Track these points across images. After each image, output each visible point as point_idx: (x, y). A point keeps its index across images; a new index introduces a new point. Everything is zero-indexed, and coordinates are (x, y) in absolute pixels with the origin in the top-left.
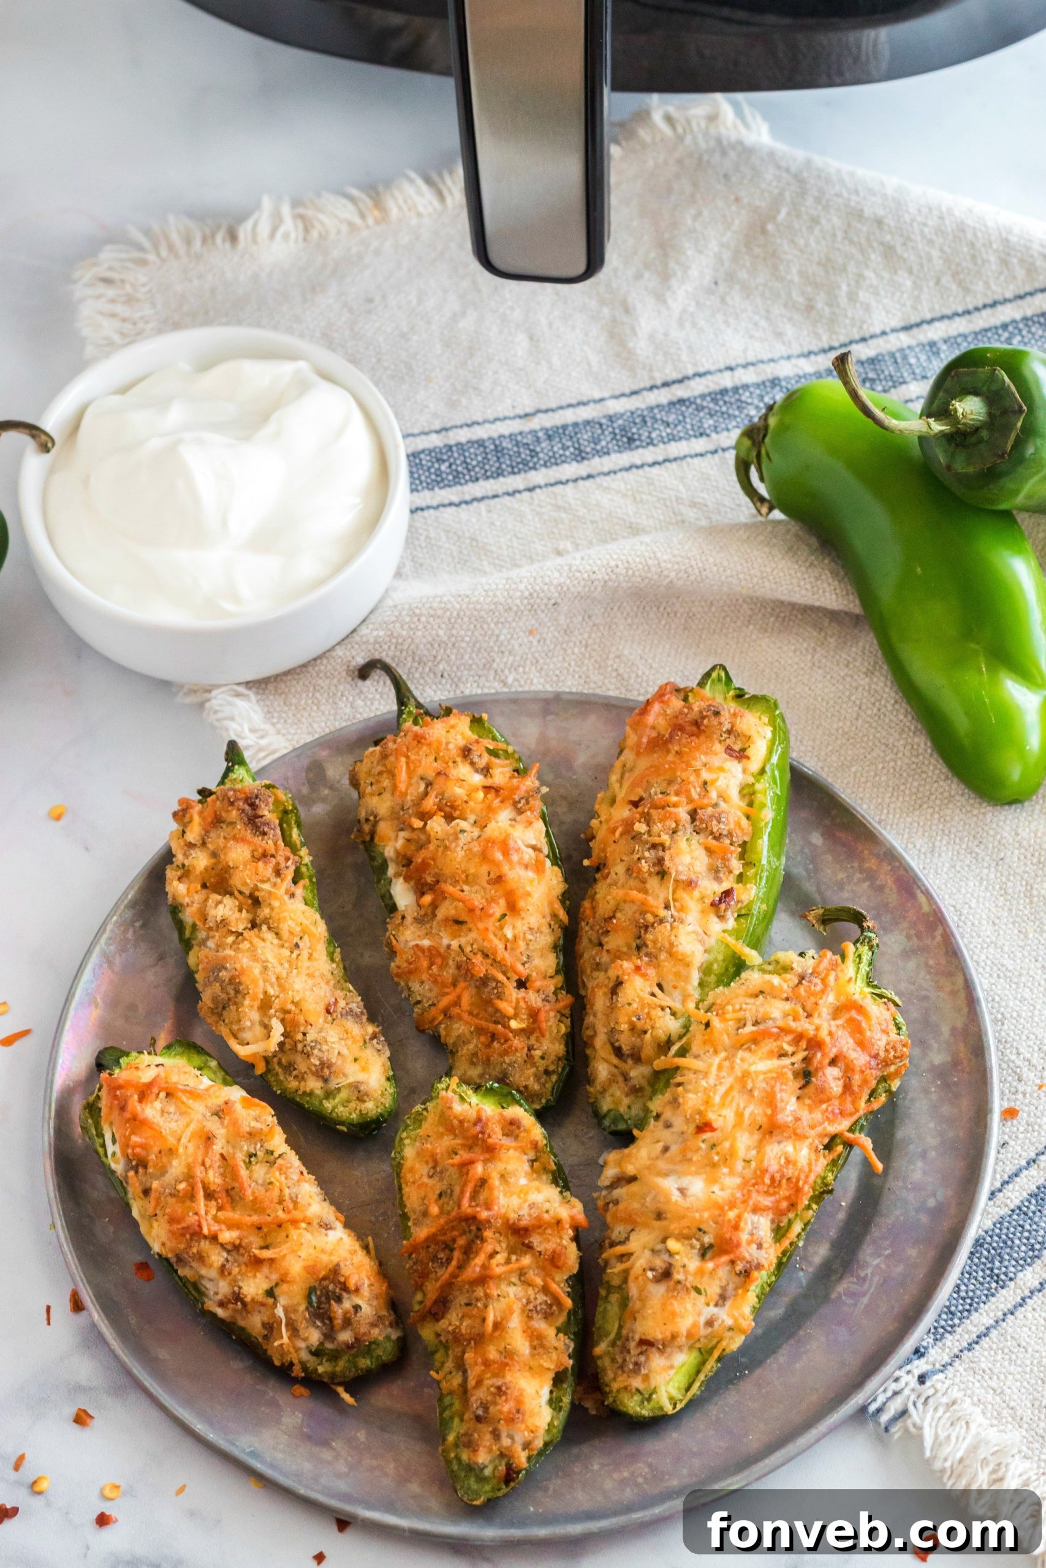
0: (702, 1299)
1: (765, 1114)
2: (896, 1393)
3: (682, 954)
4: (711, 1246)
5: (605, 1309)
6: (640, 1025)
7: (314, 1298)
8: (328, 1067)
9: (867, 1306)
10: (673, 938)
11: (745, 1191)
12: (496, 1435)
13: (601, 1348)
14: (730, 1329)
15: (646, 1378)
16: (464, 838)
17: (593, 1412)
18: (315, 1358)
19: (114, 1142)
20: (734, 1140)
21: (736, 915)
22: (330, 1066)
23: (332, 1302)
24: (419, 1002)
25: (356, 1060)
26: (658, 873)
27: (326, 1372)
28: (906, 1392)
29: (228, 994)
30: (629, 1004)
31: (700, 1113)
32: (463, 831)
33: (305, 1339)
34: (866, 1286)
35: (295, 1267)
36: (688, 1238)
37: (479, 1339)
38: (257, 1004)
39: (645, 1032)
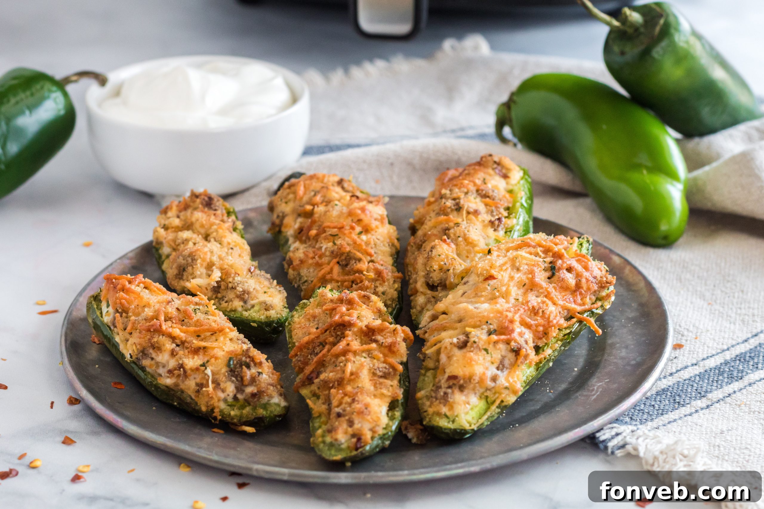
0: (488, 358)
1: (528, 278)
2: (617, 434)
3: (472, 240)
4: (495, 331)
5: (424, 380)
6: (445, 267)
7: (231, 363)
8: (247, 294)
9: (594, 399)
10: (466, 231)
11: (516, 309)
12: (351, 423)
13: (420, 394)
14: (506, 388)
15: (451, 408)
16: (337, 208)
17: (414, 441)
18: (228, 407)
19: (108, 306)
20: (509, 286)
21: (504, 230)
22: (249, 293)
23: (244, 367)
24: (306, 281)
25: (265, 292)
26: (456, 210)
27: (236, 416)
28: (624, 434)
29: (187, 261)
30: (439, 255)
31: (487, 270)
32: (336, 205)
33: (223, 391)
34: (594, 393)
35: (220, 353)
36: (479, 326)
37: (340, 383)
38: (205, 264)
39: (448, 270)
